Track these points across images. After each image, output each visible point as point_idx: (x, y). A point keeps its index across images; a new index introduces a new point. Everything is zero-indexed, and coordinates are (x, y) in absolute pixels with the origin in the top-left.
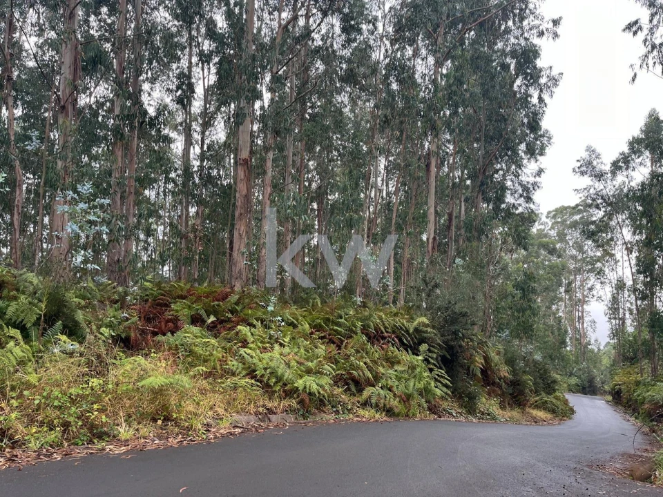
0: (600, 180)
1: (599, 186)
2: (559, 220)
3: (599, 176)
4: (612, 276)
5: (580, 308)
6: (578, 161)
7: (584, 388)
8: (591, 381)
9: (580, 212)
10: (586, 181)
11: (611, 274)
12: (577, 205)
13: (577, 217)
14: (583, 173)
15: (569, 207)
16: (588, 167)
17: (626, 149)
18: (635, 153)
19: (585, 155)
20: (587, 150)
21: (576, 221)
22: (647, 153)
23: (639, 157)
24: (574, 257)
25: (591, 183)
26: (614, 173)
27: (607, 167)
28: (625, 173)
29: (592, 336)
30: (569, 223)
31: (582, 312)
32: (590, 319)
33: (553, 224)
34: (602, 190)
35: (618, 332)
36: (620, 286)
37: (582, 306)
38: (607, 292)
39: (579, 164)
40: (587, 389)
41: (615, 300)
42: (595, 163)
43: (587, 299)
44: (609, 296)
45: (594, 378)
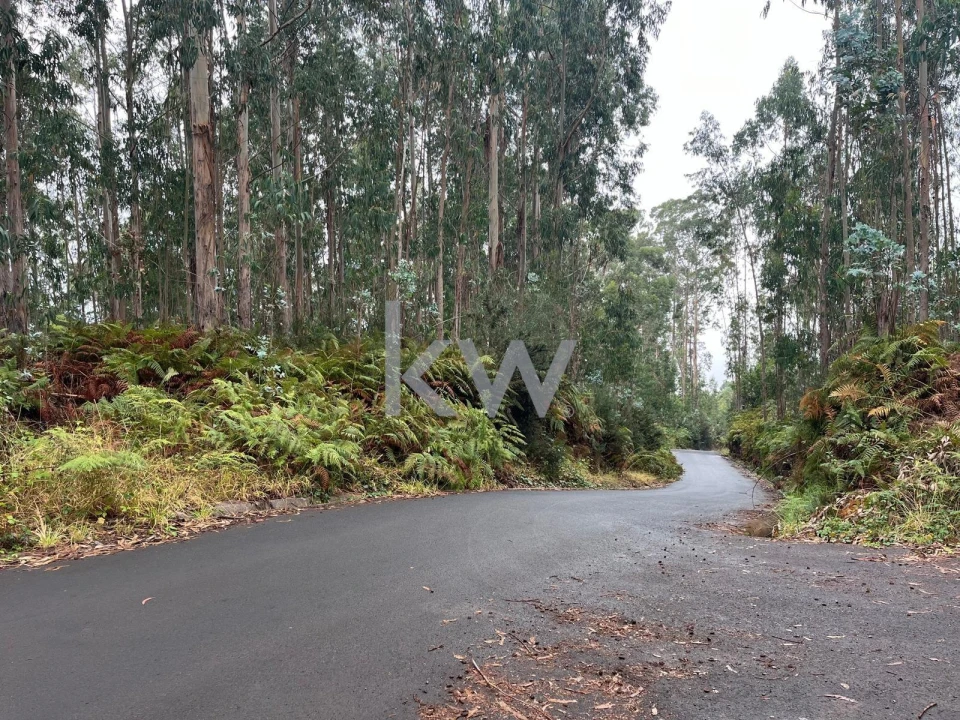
0: (718, 161)
1: (717, 168)
2: (667, 219)
3: (718, 155)
4: (731, 293)
5: (693, 339)
6: (691, 133)
7: (695, 442)
8: (704, 432)
9: (693, 207)
10: (701, 162)
11: (731, 290)
12: (690, 198)
13: (689, 215)
14: (697, 151)
15: (679, 201)
16: (703, 142)
17: (753, 116)
18: (763, 121)
19: (700, 125)
20: (702, 118)
21: (688, 220)
22: (780, 121)
23: (769, 127)
24: (684, 270)
25: (707, 165)
26: (737, 150)
27: (728, 142)
28: (750, 150)
29: (707, 375)
30: (679, 223)
31: (695, 343)
32: (705, 352)
33: (658, 225)
34: (720, 174)
35: (736, 368)
36: (742, 307)
37: (695, 336)
38: (723, 316)
39: (691, 138)
40: (700, 443)
41: (735, 324)
42: (712, 136)
43: (701, 326)
44: (729, 322)
45: (707, 428)
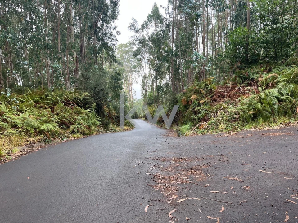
0: (138, 33)
1: (138, 35)
2: (120, 50)
3: (137, 31)
4: (142, 73)
5: (130, 87)
6: (130, 24)
7: (134, 117)
8: (136, 114)
9: (127, 47)
11: (141, 72)
12: (127, 43)
13: (127, 49)
14: (132, 30)
15: (124, 44)
16: (133, 27)
17: (147, 20)
18: (149, 21)
19: (132, 21)
20: (132, 19)
21: (127, 50)
22: (154, 21)
23: (151, 23)
24: (127, 66)
25: (135, 34)
26: (142, 30)
27: (140, 27)
28: (146, 30)
29: (135, 97)
30: (124, 51)
31: (131, 88)
32: (134, 90)
33: (118, 52)
34: (139, 37)
35: (145, 95)
36: (145, 77)
37: (131, 86)
38: (140, 80)
39: (130, 25)
40: (135, 117)
41: (143, 82)
42: (135, 25)
43: (132, 83)
44: (141, 81)
45: (137, 113)
